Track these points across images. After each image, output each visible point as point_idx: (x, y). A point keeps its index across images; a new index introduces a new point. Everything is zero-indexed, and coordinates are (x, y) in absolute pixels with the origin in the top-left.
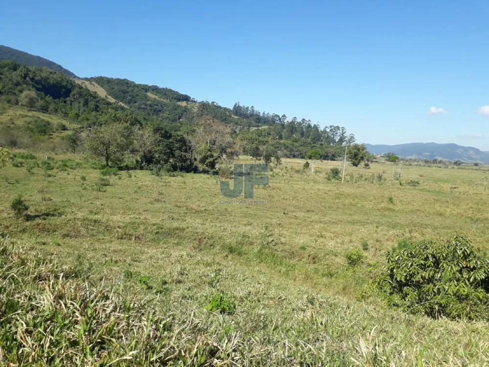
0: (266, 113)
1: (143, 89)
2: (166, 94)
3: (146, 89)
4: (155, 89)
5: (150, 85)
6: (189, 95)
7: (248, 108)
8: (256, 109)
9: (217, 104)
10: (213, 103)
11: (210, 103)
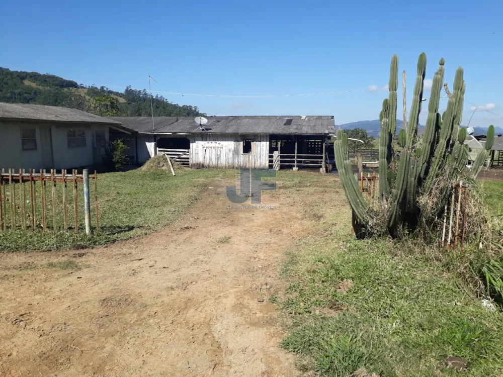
0: (159, 96)
1: (18, 76)
2: (46, 81)
3: (23, 76)
4: (34, 76)
5: (29, 71)
6: (75, 81)
7: (140, 92)
8: (148, 92)
9: (107, 89)
10: (102, 88)
11: (99, 88)
